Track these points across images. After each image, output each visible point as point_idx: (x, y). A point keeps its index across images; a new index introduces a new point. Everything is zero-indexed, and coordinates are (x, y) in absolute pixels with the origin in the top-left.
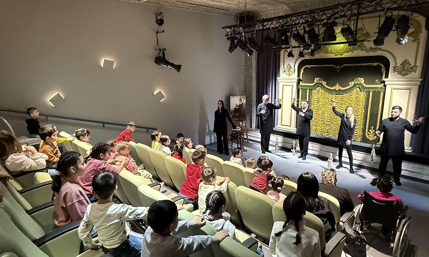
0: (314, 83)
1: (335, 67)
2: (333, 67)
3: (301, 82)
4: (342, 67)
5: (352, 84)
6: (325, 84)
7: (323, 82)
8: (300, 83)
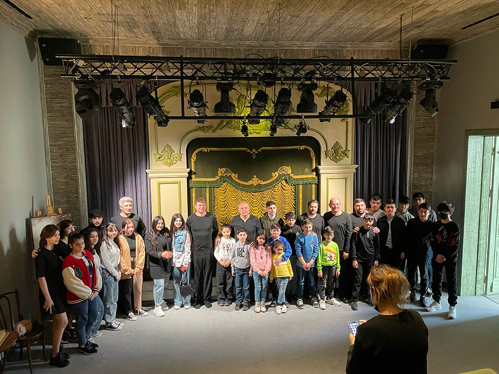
0: (218, 177)
1: (249, 151)
2: (246, 151)
3: (193, 176)
4: (259, 150)
5: (276, 175)
6: (234, 176)
7: (233, 175)
8: (191, 178)
